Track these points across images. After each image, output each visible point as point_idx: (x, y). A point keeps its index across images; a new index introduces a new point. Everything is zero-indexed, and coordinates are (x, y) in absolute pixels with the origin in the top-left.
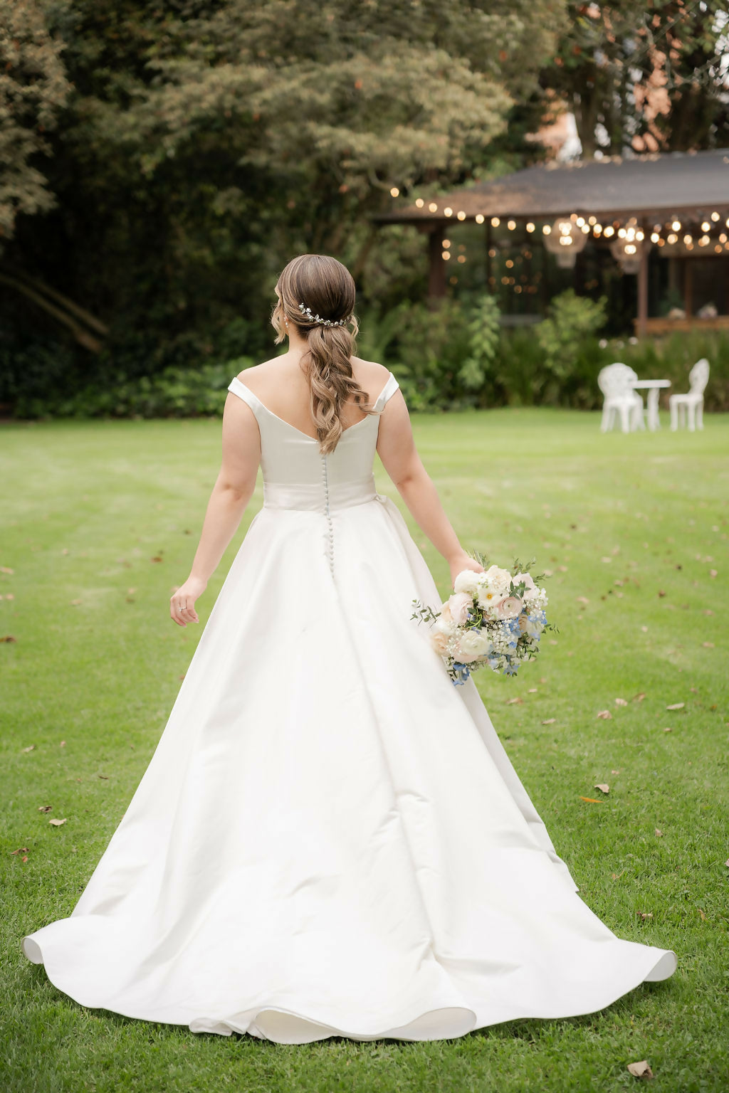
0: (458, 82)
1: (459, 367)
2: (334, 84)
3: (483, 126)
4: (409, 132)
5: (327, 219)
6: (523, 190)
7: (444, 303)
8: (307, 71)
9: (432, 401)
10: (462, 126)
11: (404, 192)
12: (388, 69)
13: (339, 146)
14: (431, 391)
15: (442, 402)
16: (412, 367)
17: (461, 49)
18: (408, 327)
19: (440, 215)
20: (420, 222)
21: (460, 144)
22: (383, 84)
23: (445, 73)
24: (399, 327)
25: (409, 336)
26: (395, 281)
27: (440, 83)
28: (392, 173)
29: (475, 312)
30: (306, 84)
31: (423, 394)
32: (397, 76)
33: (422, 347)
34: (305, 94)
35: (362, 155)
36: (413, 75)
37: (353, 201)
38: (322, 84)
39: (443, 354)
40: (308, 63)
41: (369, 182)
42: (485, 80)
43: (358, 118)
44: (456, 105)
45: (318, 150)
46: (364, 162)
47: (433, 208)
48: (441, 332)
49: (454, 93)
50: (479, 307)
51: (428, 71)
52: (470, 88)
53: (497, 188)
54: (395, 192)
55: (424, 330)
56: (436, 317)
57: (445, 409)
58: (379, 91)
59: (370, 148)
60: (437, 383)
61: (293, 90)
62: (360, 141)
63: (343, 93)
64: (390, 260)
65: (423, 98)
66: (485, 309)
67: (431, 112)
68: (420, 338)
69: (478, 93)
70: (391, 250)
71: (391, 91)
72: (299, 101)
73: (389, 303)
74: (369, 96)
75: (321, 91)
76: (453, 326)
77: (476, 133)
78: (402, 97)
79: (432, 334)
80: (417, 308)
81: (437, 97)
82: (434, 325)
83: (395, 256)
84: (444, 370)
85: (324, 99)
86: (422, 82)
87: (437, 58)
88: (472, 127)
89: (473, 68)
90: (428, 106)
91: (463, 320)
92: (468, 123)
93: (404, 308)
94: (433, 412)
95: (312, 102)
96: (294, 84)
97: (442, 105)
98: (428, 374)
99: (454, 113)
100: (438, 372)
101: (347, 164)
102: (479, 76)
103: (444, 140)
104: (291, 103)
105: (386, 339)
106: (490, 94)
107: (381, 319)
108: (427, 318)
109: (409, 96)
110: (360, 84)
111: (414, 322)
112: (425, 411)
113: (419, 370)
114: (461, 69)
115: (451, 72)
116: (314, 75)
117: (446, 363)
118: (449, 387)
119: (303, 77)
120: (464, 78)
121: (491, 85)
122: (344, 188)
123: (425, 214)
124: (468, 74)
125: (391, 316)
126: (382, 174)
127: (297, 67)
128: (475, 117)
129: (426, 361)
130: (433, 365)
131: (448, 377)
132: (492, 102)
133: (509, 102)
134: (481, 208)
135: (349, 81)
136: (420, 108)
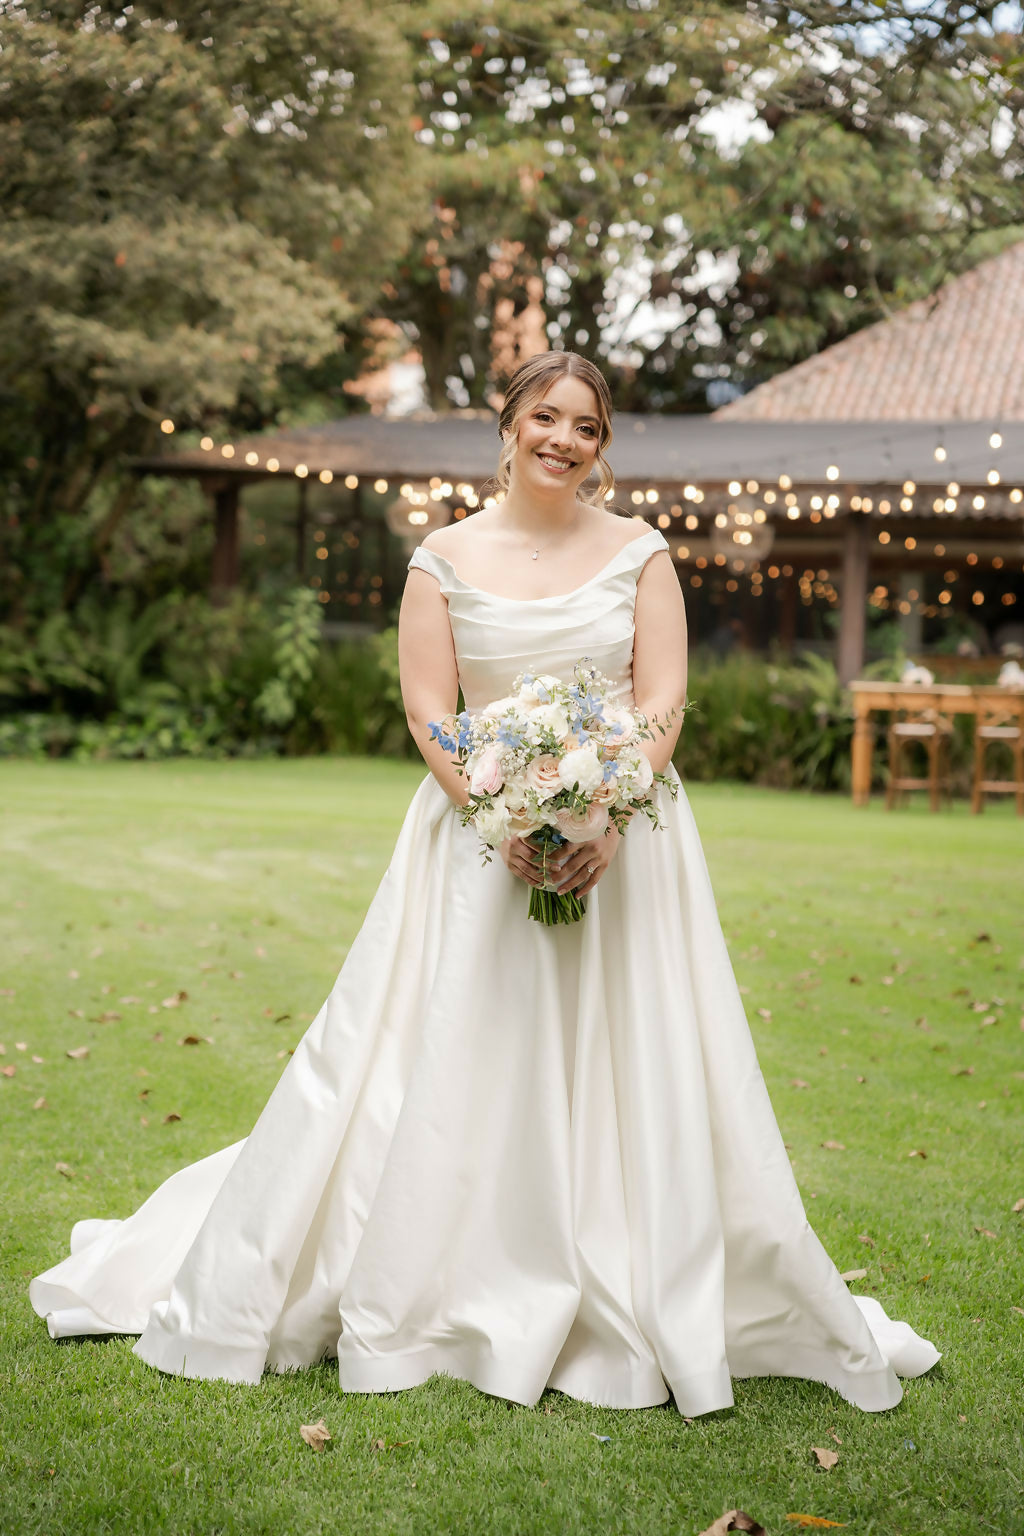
0: (271, 272)
1: (258, 692)
2: (82, 256)
3: (310, 339)
4: (198, 336)
5: (59, 459)
6: (356, 443)
7: (237, 596)
8: (39, 232)
9: (212, 741)
10: (280, 336)
11: (183, 426)
12: (166, 244)
13: (86, 347)
14: (212, 726)
15: (228, 742)
16: (184, 689)
17: (276, 228)
18: (180, 628)
19: (236, 465)
20: (204, 474)
21: (275, 360)
22: (161, 262)
23: (250, 257)
24: (167, 627)
25: (182, 641)
26: (153, 565)
27: (246, 270)
28: (165, 395)
29: (285, 611)
30: (36, 250)
31: (199, 729)
32: (182, 254)
33: (199, 659)
34: (36, 265)
35: (123, 361)
36: (204, 255)
37: (102, 436)
38: (64, 253)
39: (232, 671)
40: (43, 223)
41: (130, 404)
42: (312, 273)
43: (117, 308)
44: (270, 304)
45: (53, 349)
46: (125, 374)
47: (228, 451)
48: (231, 638)
49: (264, 287)
50: (290, 604)
51: (227, 250)
52: (288, 282)
53: (317, 437)
54: (168, 426)
55: (205, 634)
56: (224, 615)
57: (233, 754)
58: (153, 272)
59: (137, 353)
60: (222, 715)
61: (16, 257)
62: (123, 344)
63: (96, 271)
64: (146, 534)
65: (219, 289)
66: (300, 608)
67: (232, 312)
68: (197, 646)
69: (301, 291)
70: (150, 519)
71: (170, 273)
72: (26, 275)
73: (148, 592)
74: (136, 278)
75: (63, 264)
76: (246, 631)
77: (298, 349)
78: (188, 285)
79: (216, 640)
80: (194, 600)
81: (242, 290)
82: (220, 628)
83: (155, 528)
84: (234, 695)
85: (67, 275)
86: (219, 266)
87: (238, 235)
88: (293, 339)
89: (295, 254)
90: (228, 301)
91: (264, 623)
92: (288, 332)
93: (175, 599)
94: (213, 758)
95: (47, 277)
96: (19, 248)
97: (249, 301)
98: (208, 699)
99: (266, 316)
100: (224, 699)
101: (100, 373)
102: (302, 266)
103: (251, 352)
104: (14, 277)
105: (145, 644)
106: (317, 294)
107: (135, 616)
108: (209, 616)
109: (199, 284)
110: (122, 258)
111: (189, 620)
112: (200, 756)
113: (195, 692)
114: (277, 253)
115: (260, 257)
116: (52, 238)
117: (237, 685)
118: (240, 722)
119: (34, 240)
120: (280, 267)
121: (319, 282)
122: (93, 411)
123: (212, 461)
124: (286, 261)
125: (152, 610)
126: (150, 395)
127: (24, 226)
128: (296, 324)
129: (206, 680)
130: (216, 686)
131: (240, 705)
132: (323, 306)
133: (346, 311)
134: (301, 459)
135: (106, 253)
136: (213, 305)
